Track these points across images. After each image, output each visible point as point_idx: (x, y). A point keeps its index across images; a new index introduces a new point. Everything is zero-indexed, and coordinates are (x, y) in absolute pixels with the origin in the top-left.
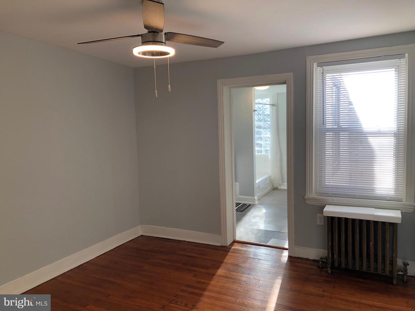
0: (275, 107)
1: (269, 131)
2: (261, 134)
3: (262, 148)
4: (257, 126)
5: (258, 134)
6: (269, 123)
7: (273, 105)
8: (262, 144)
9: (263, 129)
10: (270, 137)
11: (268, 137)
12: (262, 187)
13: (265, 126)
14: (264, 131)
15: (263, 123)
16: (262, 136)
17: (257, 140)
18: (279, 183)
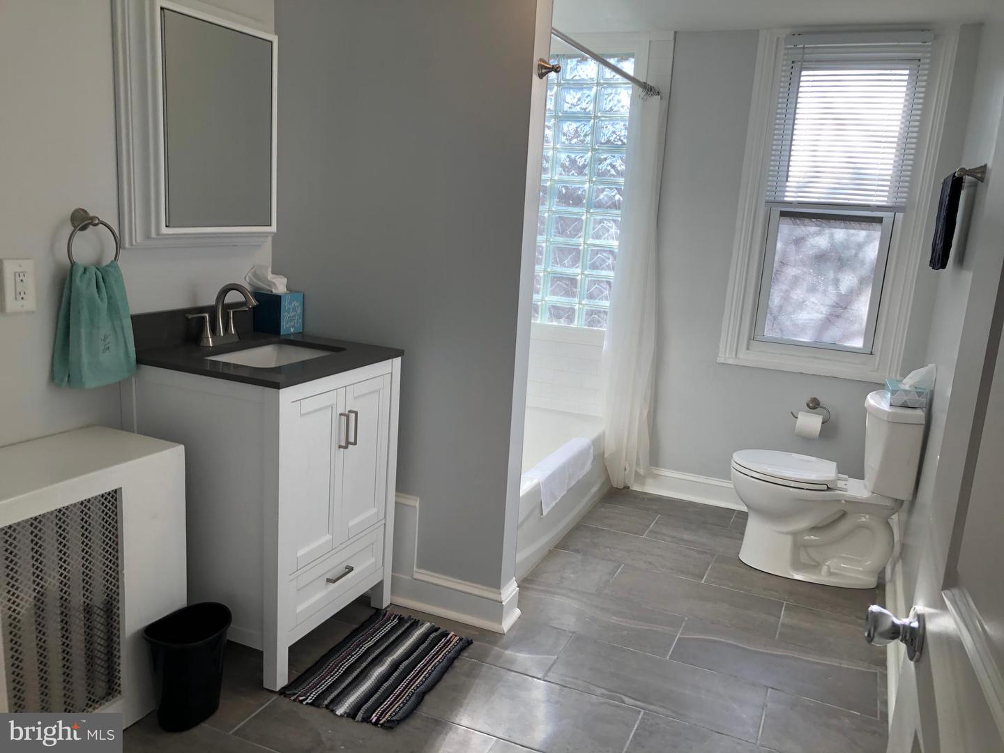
0: (658, 98)
1: (614, 221)
2: (580, 230)
3: (576, 300)
6: (621, 180)
7: (648, 89)
8: (579, 278)
9: (591, 208)
10: (616, 250)
11: (606, 251)
12: (554, 504)
13: (598, 196)
14: (595, 219)
15: (591, 181)
16: (581, 240)
17: (556, 261)
18: (636, 471)
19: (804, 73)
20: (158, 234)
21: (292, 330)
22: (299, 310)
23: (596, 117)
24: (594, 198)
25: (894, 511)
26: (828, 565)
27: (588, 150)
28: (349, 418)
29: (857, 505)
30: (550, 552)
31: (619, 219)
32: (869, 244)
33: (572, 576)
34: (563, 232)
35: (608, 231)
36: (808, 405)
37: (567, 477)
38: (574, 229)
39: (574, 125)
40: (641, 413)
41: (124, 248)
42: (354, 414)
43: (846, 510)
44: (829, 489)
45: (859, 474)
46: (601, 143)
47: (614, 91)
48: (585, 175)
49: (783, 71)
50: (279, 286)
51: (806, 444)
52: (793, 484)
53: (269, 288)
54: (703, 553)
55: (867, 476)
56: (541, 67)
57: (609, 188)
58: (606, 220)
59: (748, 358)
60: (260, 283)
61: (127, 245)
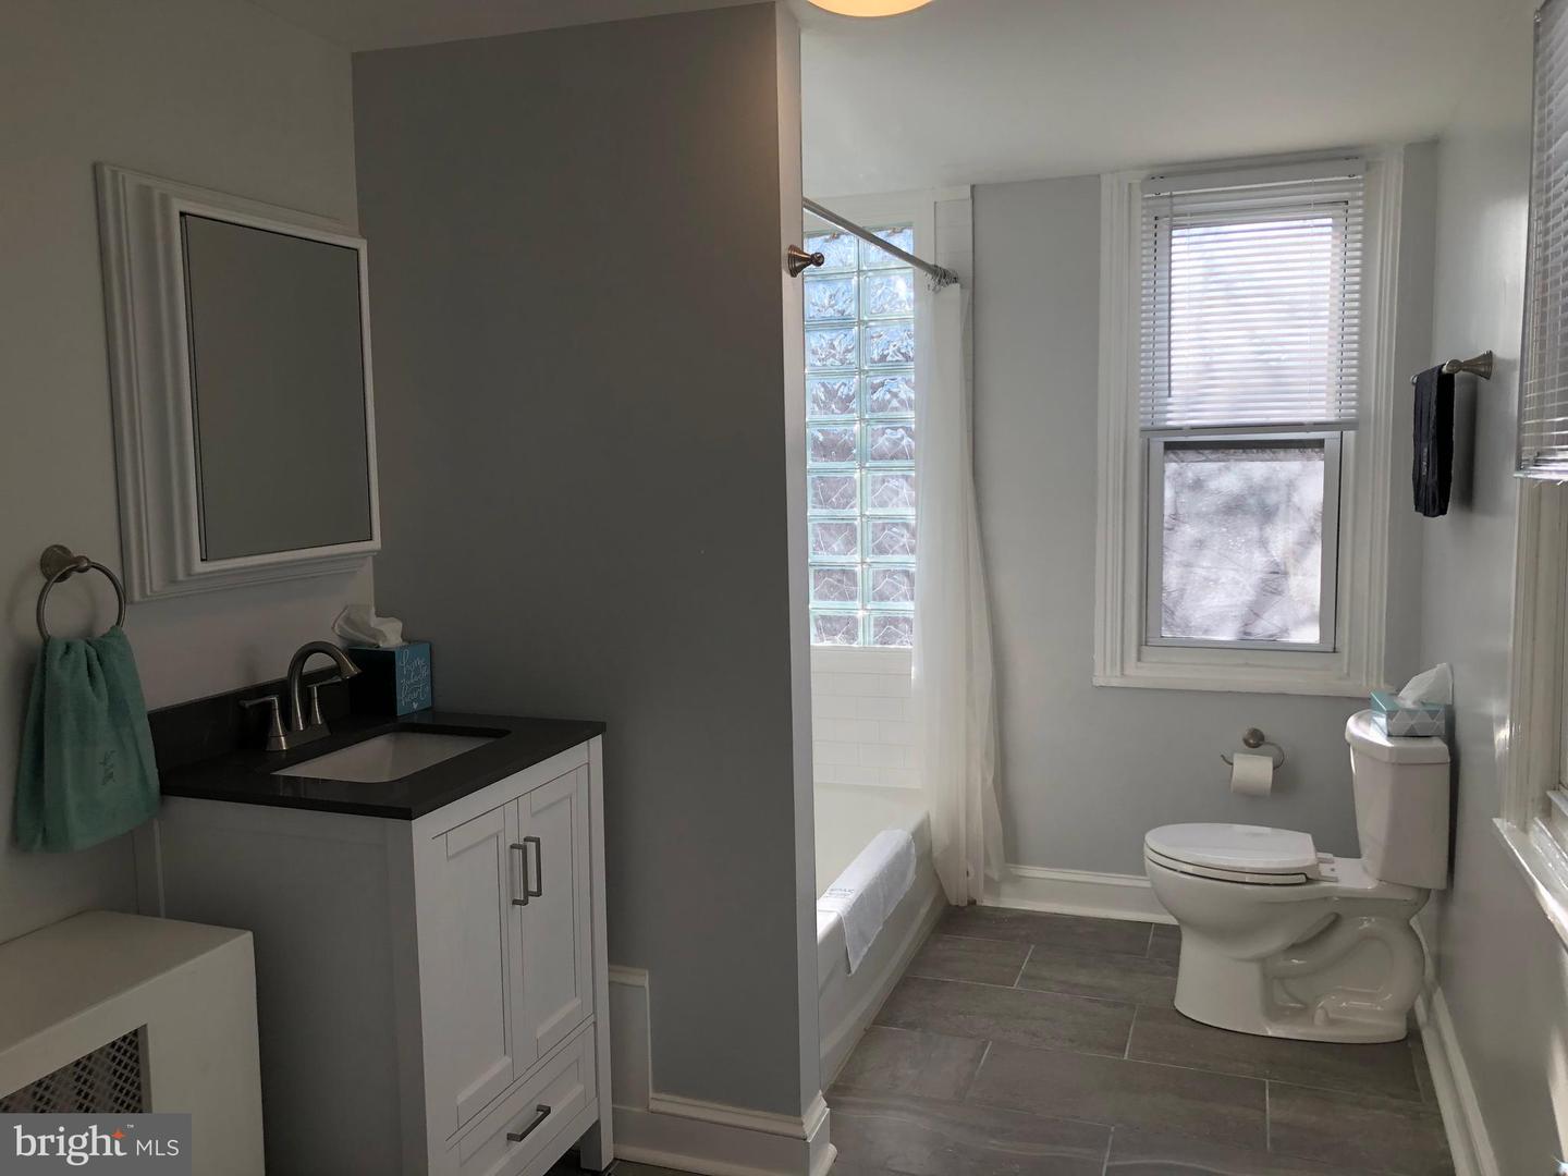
0: (956, 286)
1: (906, 478)
2: (853, 496)
3: (858, 604)
4: (821, 438)
5: (825, 502)
6: (911, 414)
7: (942, 276)
8: (858, 569)
9: (867, 461)
10: (913, 522)
11: (897, 524)
12: (866, 950)
13: (875, 441)
14: (874, 477)
15: (862, 419)
16: (856, 511)
17: (819, 545)
18: (986, 875)
19: (1175, 233)
20: (189, 573)
21: (415, 706)
22: (425, 672)
23: (861, 322)
24: (869, 445)
25: (1416, 907)
26: (1322, 1007)
27: (853, 373)
28: (527, 850)
29: (1356, 903)
30: (867, 1032)
31: (913, 474)
32: (1307, 481)
33: (910, 1072)
34: (826, 501)
35: (897, 493)
36: (1246, 742)
37: (882, 900)
38: (842, 495)
39: (827, 336)
40: (984, 780)
41: (132, 603)
42: (534, 844)
43: (1336, 911)
44: (1309, 881)
45: (1350, 849)
46: (873, 361)
47: (885, 280)
48: (853, 411)
49: (1143, 232)
50: (390, 635)
51: (1251, 807)
52: (1247, 878)
53: (373, 641)
54: (1116, 1005)
55: (1365, 851)
56: (792, 258)
57: (892, 429)
58: (892, 477)
59: (1143, 674)
60: (357, 634)
61: (137, 596)
